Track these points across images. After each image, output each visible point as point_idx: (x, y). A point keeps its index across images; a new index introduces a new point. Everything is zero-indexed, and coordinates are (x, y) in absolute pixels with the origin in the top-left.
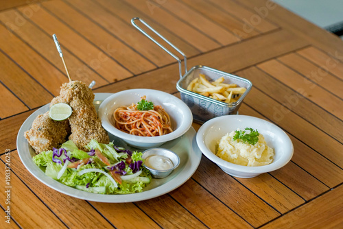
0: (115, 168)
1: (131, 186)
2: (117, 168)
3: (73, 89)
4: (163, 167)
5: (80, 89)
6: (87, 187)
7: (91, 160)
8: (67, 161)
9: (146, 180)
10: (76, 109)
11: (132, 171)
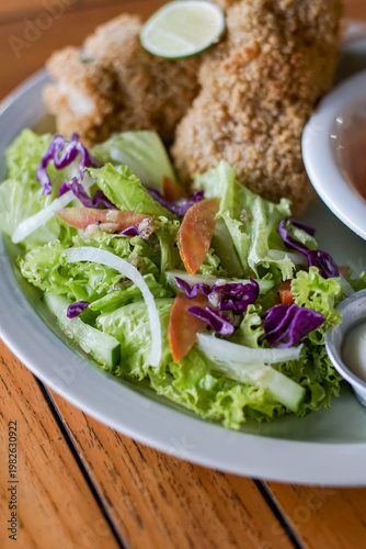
0: (207, 290)
1: (216, 389)
2: (214, 300)
6: (72, 315)
7: (144, 225)
8: (69, 196)
9: (289, 393)
10: (236, 37)
11: (259, 333)
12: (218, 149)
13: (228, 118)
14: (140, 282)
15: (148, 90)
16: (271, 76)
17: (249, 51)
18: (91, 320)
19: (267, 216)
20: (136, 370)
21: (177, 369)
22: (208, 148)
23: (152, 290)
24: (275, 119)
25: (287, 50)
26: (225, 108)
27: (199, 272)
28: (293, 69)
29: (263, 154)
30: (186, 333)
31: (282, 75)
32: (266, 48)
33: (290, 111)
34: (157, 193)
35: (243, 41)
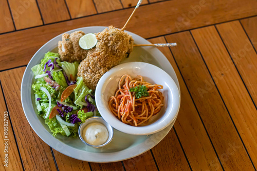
0: (63, 106)
2: (63, 108)
3: (109, 35)
4: (90, 138)
5: (111, 39)
6: (38, 100)
7: (57, 87)
8: (47, 74)
9: (68, 133)
10: (97, 49)
11: (68, 119)
12: (84, 72)
13: (89, 66)
14: (50, 100)
15: (79, 51)
16: (100, 61)
17: (97, 54)
18: (40, 103)
19: (85, 93)
20: (44, 117)
21: (50, 120)
22: (82, 71)
23: (52, 102)
24: (99, 70)
25: (105, 56)
26: (89, 63)
27: (64, 101)
28: (105, 60)
29: (91, 77)
30: (54, 114)
31: (102, 62)
32: (101, 54)
33: (102, 69)
34: (67, 78)
35: (98, 50)
